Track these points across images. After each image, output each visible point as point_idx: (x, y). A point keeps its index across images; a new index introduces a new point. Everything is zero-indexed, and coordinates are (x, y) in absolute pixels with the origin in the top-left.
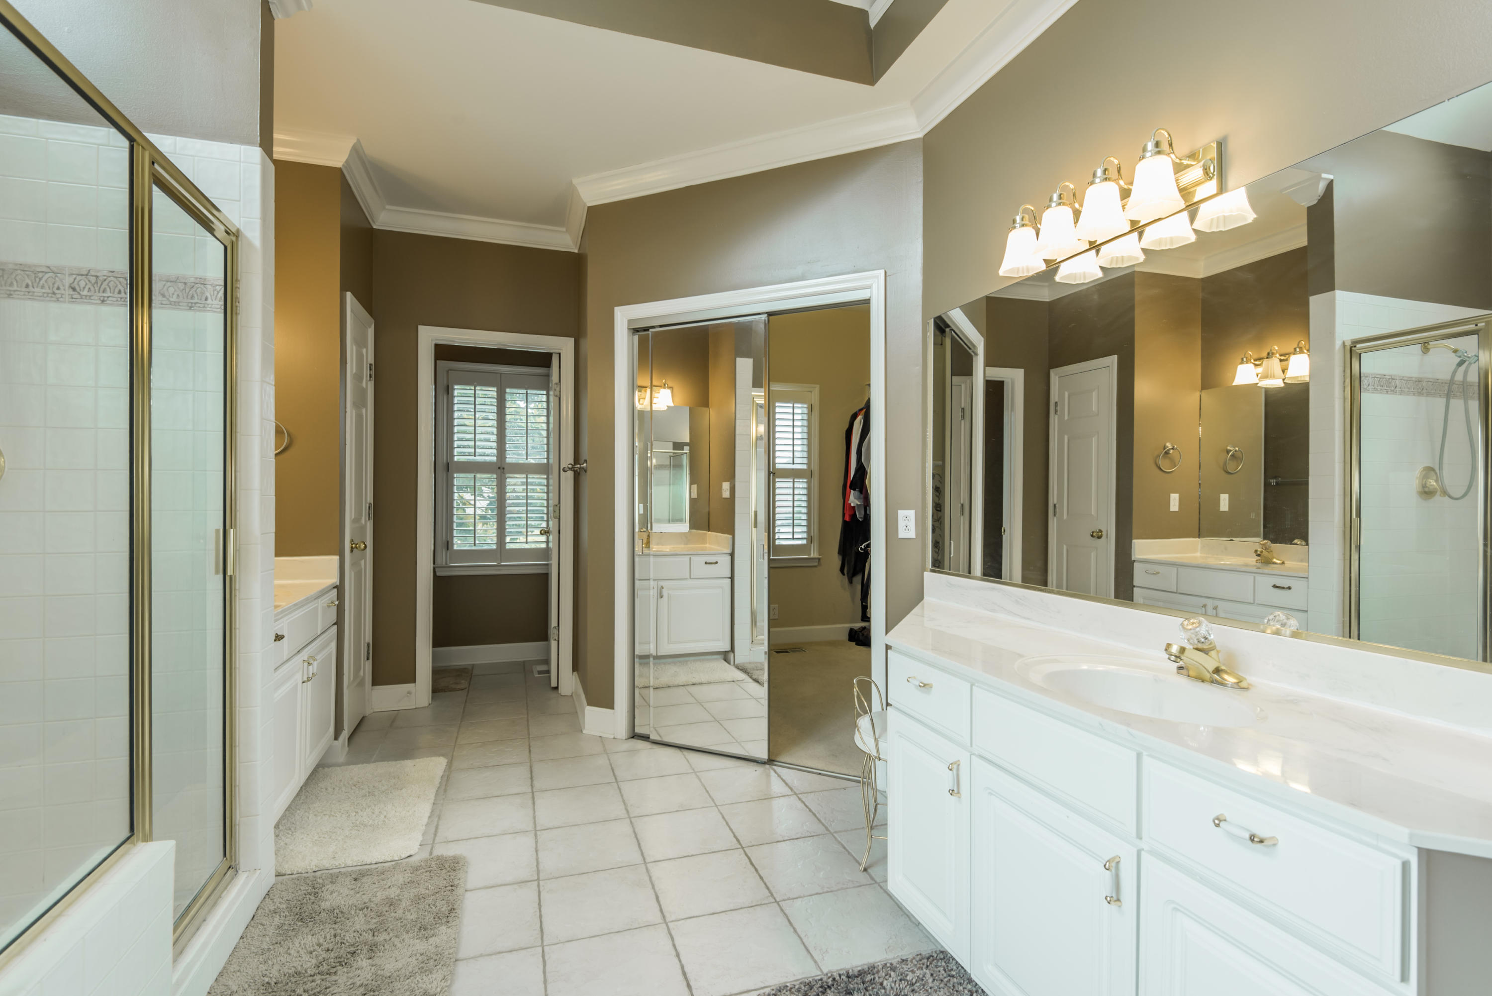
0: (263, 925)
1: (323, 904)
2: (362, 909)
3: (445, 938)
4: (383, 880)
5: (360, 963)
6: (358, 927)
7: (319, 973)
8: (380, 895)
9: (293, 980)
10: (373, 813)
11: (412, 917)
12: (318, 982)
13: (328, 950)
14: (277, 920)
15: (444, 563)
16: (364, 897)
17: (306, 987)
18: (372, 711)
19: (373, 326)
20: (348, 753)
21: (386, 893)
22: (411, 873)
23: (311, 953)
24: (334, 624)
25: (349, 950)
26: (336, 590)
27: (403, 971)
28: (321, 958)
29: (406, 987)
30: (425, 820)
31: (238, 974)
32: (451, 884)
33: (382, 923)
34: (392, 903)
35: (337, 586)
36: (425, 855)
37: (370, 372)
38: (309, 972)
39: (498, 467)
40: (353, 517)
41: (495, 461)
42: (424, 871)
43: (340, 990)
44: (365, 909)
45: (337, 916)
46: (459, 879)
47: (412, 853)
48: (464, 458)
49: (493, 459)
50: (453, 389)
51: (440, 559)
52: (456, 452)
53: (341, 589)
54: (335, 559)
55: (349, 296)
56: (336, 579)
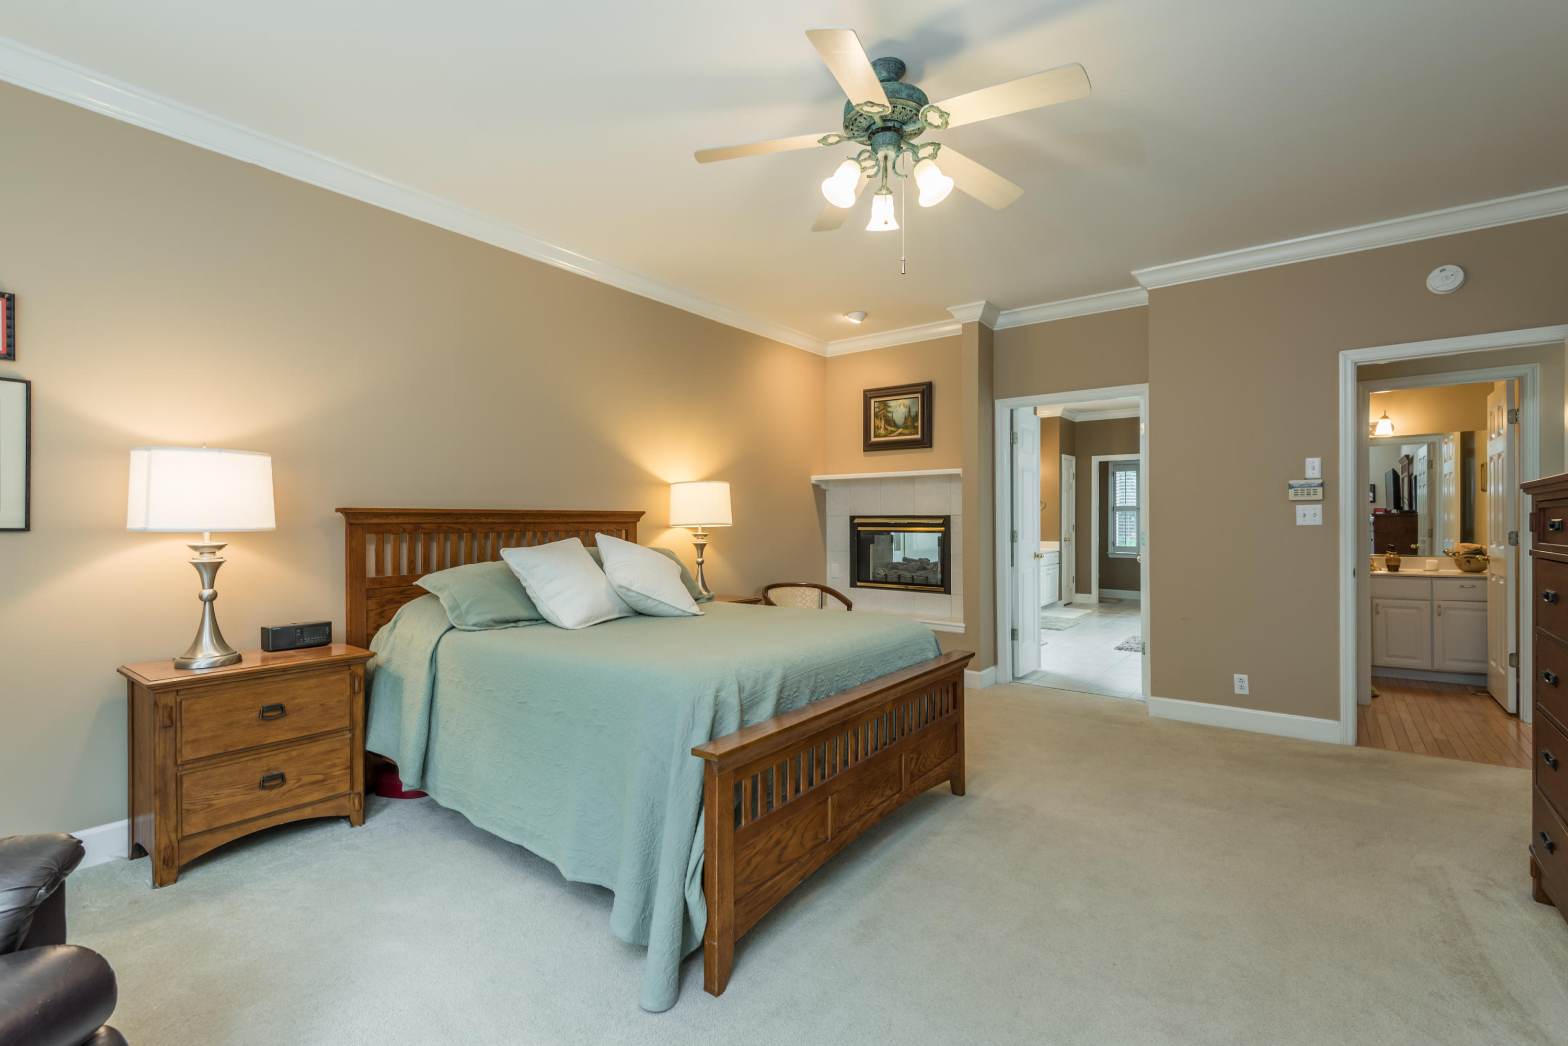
18: (1077, 600)
19: (1076, 460)
20: (1063, 607)
24: (1058, 564)
26: (1058, 554)
40: (1066, 529)
48: (1122, 505)
49: (1135, 504)
50: (1116, 474)
51: (1111, 550)
52: (1117, 502)
53: (1060, 553)
54: (1058, 543)
55: (1063, 455)
56: (1058, 549)
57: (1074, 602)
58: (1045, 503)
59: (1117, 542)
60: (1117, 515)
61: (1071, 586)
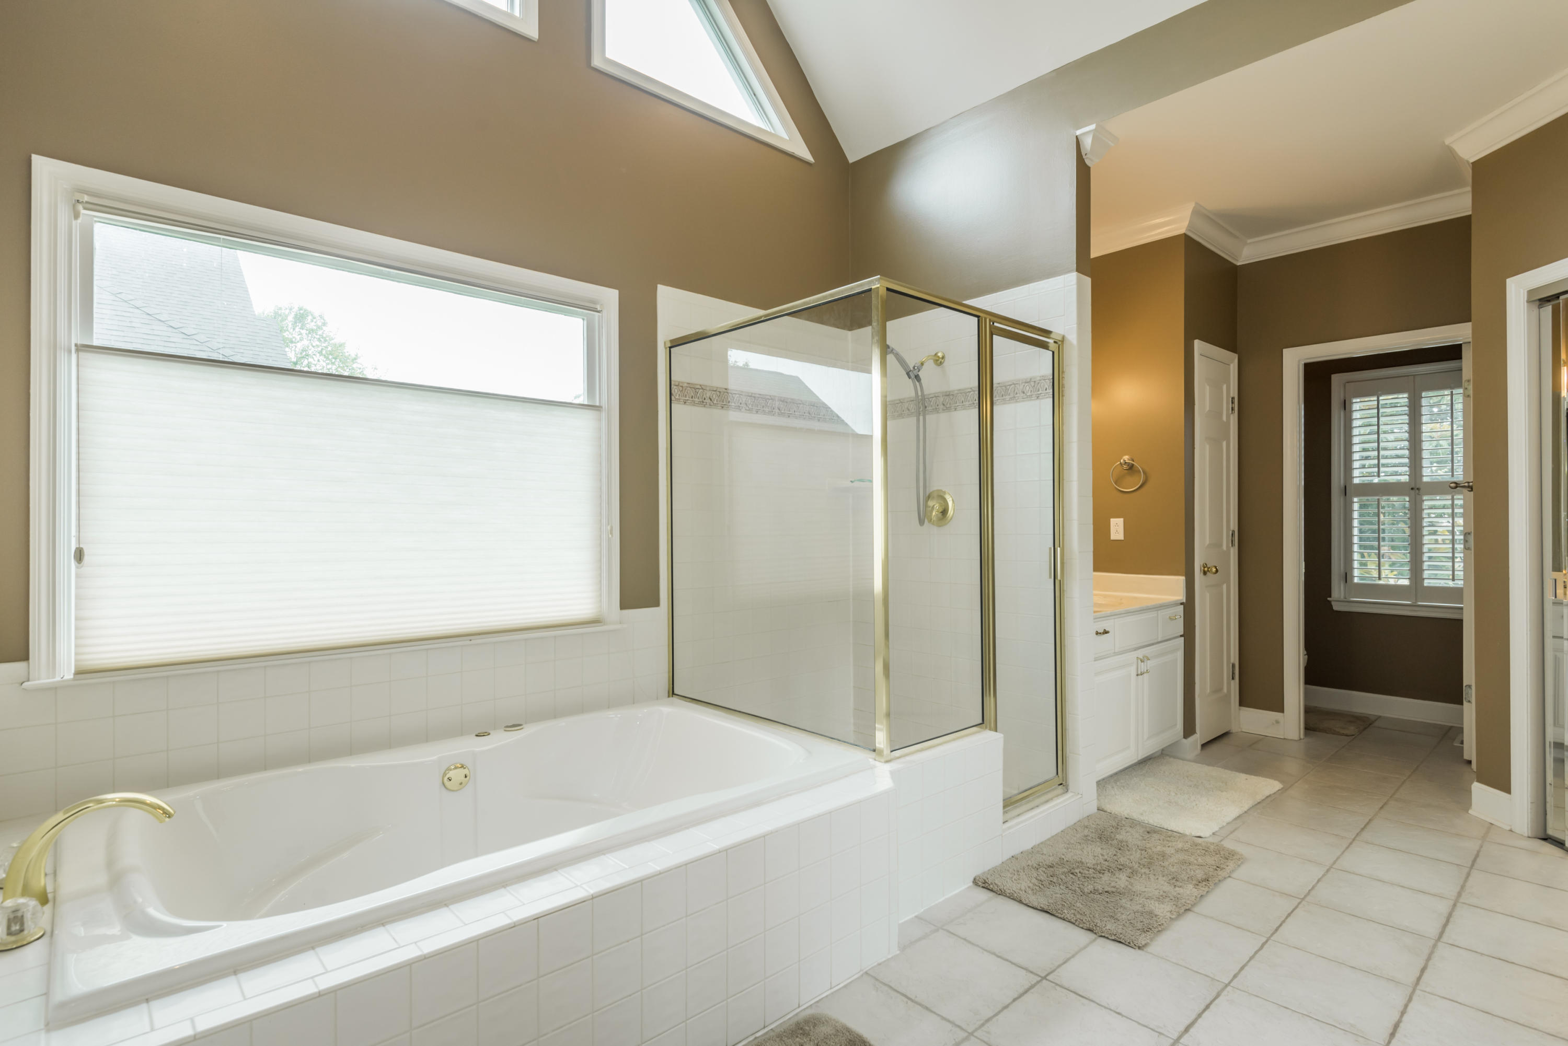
0: (1077, 831)
1: (1117, 836)
2: (1142, 850)
3: (1188, 892)
4: (1168, 841)
5: (1121, 876)
6: (1132, 857)
7: (1094, 869)
8: (1159, 848)
9: (1077, 864)
10: (1189, 799)
11: (1173, 870)
12: (1090, 872)
13: (1106, 861)
14: (1086, 832)
15: (1342, 597)
16: (1148, 844)
17: (1081, 871)
18: (1240, 730)
19: (1236, 361)
20: (1197, 755)
21: (1164, 849)
22: (1191, 846)
23: (1095, 856)
24: (1181, 636)
25: (1119, 867)
26: (1182, 606)
27: (1145, 893)
28: (1099, 862)
29: (1141, 902)
30: (1229, 819)
31: (1051, 847)
32: (1218, 865)
33: (1149, 863)
34: (1163, 856)
35: (1183, 603)
36: (1215, 840)
37: (1232, 405)
38: (1088, 865)
39: (1410, 488)
40: (1207, 542)
41: (1408, 481)
42: (1201, 848)
43: (1101, 883)
44: (1144, 851)
45: (1122, 847)
46: (1227, 866)
47: (1202, 835)
48: (1367, 480)
49: (1405, 479)
50: (1352, 403)
51: (1338, 592)
52: (1356, 473)
53: (1189, 606)
54: (1181, 579)
55: (1197, 343)
56: (1181, 597)
57: (1234, 729)
58: (1144, 472)
59: (1356, 573)
60: (1356, 506)
61: (1225, 690)
